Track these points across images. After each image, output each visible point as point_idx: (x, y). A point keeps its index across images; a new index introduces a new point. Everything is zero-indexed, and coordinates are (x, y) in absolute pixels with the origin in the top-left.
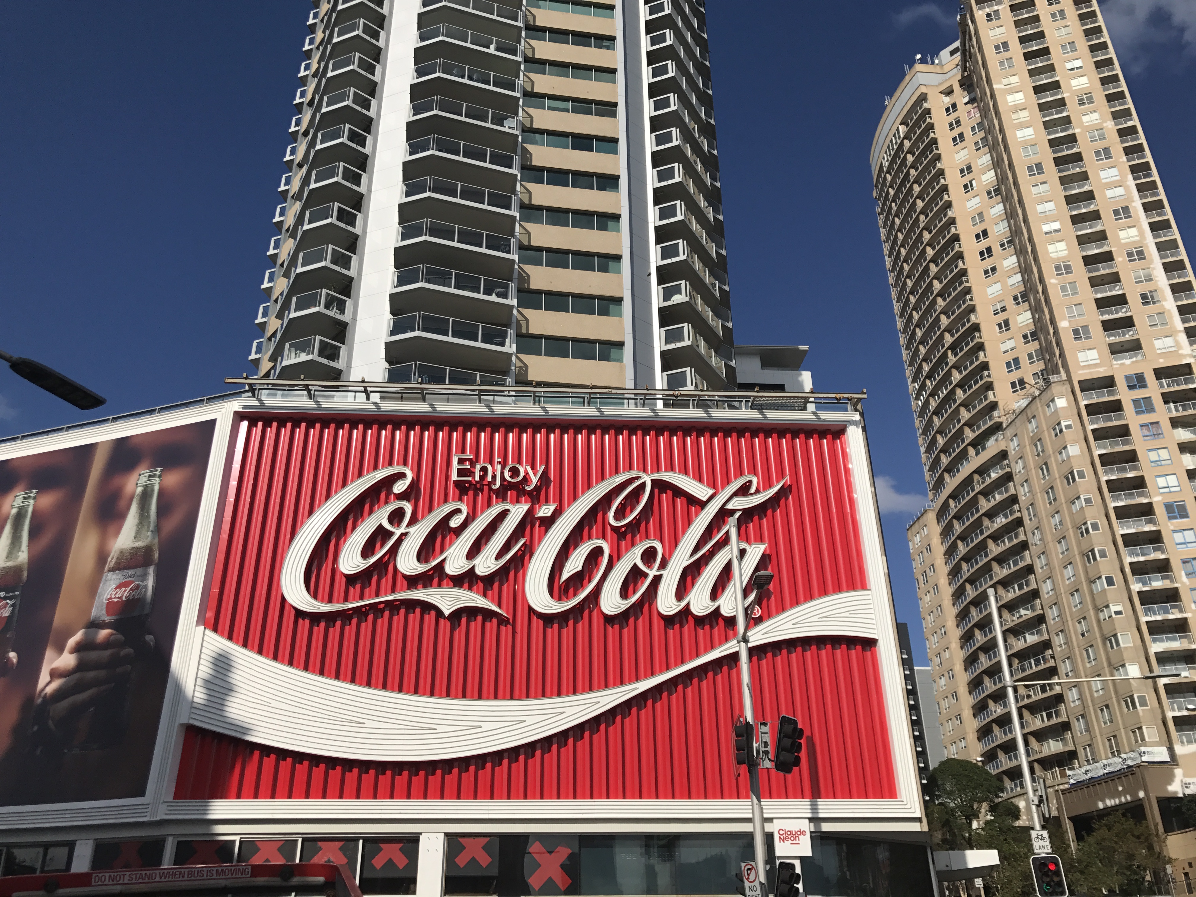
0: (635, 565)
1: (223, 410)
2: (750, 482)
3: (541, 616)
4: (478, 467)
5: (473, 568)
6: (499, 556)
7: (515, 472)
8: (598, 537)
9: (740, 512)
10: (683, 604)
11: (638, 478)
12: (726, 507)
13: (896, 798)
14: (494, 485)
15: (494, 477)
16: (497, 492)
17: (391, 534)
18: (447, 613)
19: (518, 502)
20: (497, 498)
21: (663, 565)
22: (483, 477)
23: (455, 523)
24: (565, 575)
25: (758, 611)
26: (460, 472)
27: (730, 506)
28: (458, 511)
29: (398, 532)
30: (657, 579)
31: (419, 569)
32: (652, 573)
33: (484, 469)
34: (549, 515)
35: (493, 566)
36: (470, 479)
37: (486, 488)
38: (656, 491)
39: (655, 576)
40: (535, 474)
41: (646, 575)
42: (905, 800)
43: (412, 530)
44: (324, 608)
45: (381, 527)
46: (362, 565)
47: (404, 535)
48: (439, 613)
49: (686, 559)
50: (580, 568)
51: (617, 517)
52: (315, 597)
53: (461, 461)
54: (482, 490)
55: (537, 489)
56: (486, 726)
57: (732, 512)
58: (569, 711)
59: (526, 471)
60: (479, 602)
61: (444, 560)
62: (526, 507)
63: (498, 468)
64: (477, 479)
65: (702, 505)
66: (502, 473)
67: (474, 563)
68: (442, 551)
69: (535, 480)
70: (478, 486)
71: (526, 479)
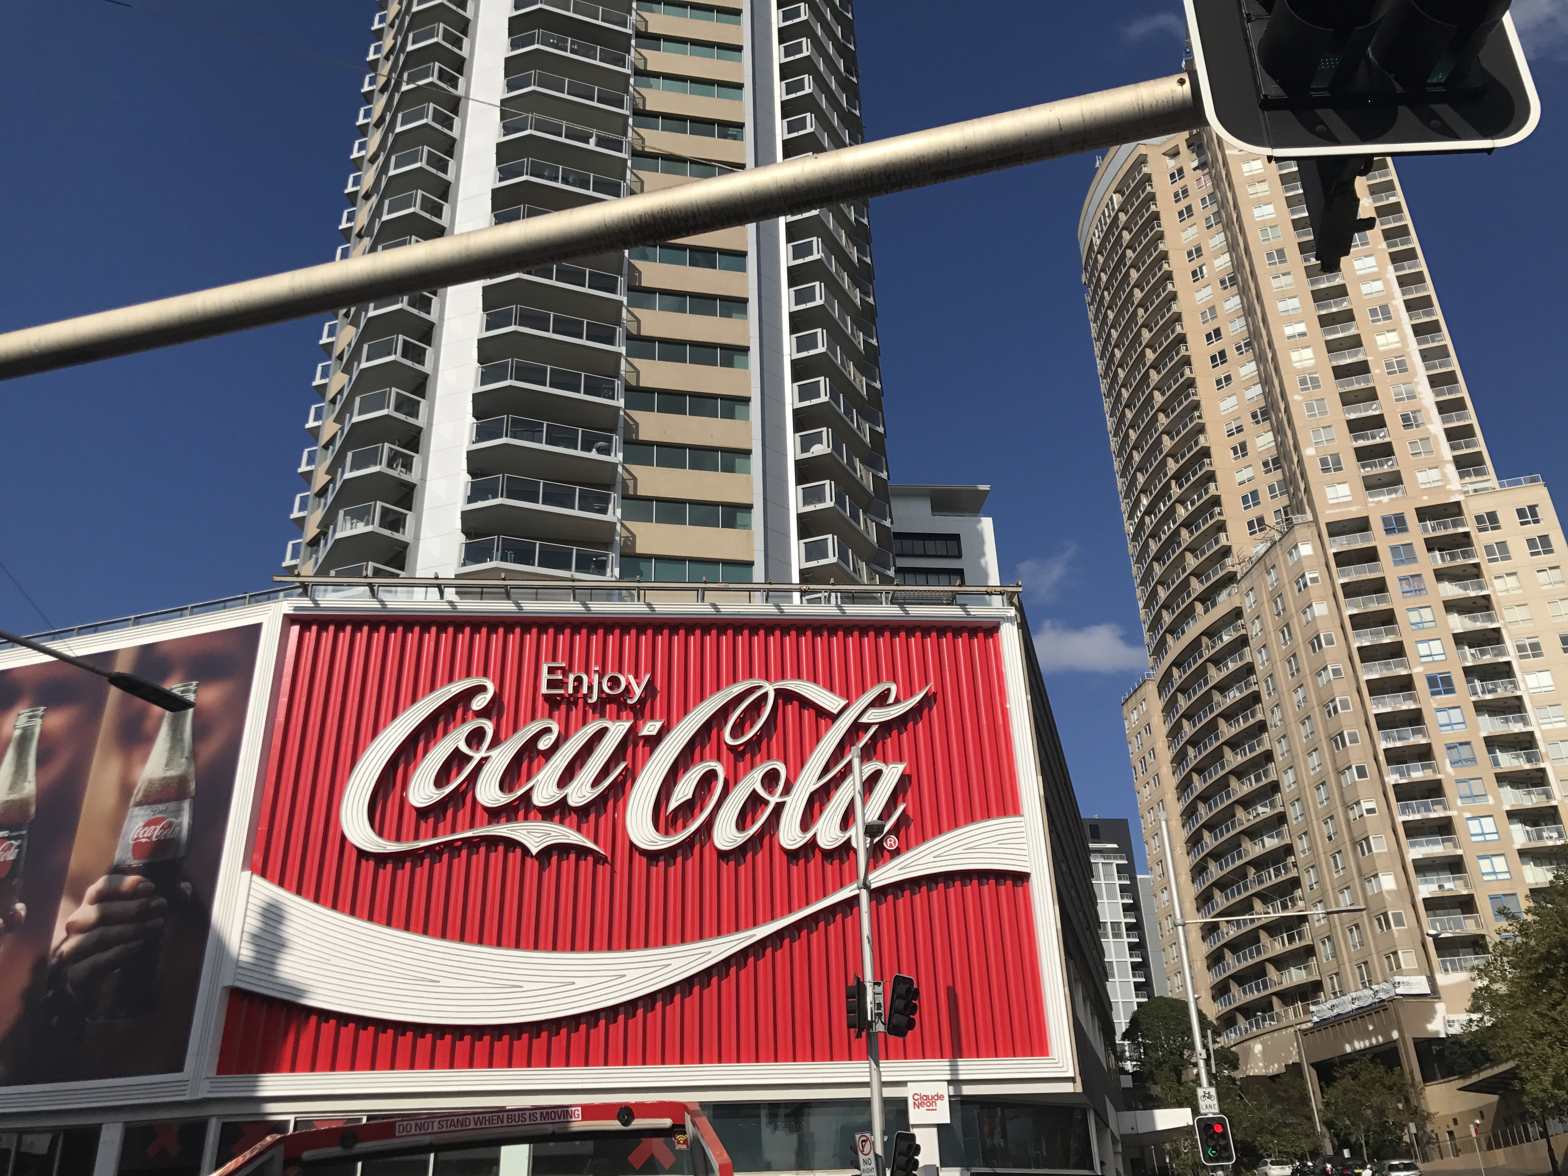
0: (754, 790)
1: (271, 613)
2: (889, 690)
3: (644, 852)
4: (572, 677)
5: (565, 798)
6: (595, 783)
7: (614, 682)
8: (711, 758)
9: (877, 726)
10: (809, 835)
11: (759, 687)
12: (860, 721)
13: (1048, 1055)
14: (591, 698)
15: (590, 688)
16: (594, 706)
17: (469, 759)
18: (534, 851)
19: (619, 718)
20: (594, 713)
21: (787, 791)
22: (577, 689)
23: (544, 744)
24: (673, 804)
25: (895, 843)
26: (551, 684)
27: (864, 720)
28: (548, 730)
29: (477, 757)
30: (780, 807)
31: (502, 800)
32: (773, 800)
33: (579, 680)
34: (654, 733)
35: (588, 795)
36: (562, 692)
37: (581, 701)
38: (780, 701)
39: (777, 804)
40: (638, 685)
41: (766, 803)
42: (1057, 1058)
43: (494, 753)
44: (392, 847)
45: (457, 750)
46: (436, 796)
47: (484, 760)
48: (525, 850)
49: (813, 782)
50: (690, 796)
51: (734, 735)
52: (380, 834)
53: (551, 670)
54: (576, 704)
55: (642, 701)
56: (580, 982)
57: (868, 726)
58: (675, 963)
59: (627, 680)
60: (572, 837)
61: (531, 789)
62: (627, 725)
63: (596, 677)
64: (571, 691)
65: (833, 718)
66: (600, 683)
67: (566, 792)
68: (529, 778)
69: (638, 691)
70: (572, 699)
71: (628, 689)
